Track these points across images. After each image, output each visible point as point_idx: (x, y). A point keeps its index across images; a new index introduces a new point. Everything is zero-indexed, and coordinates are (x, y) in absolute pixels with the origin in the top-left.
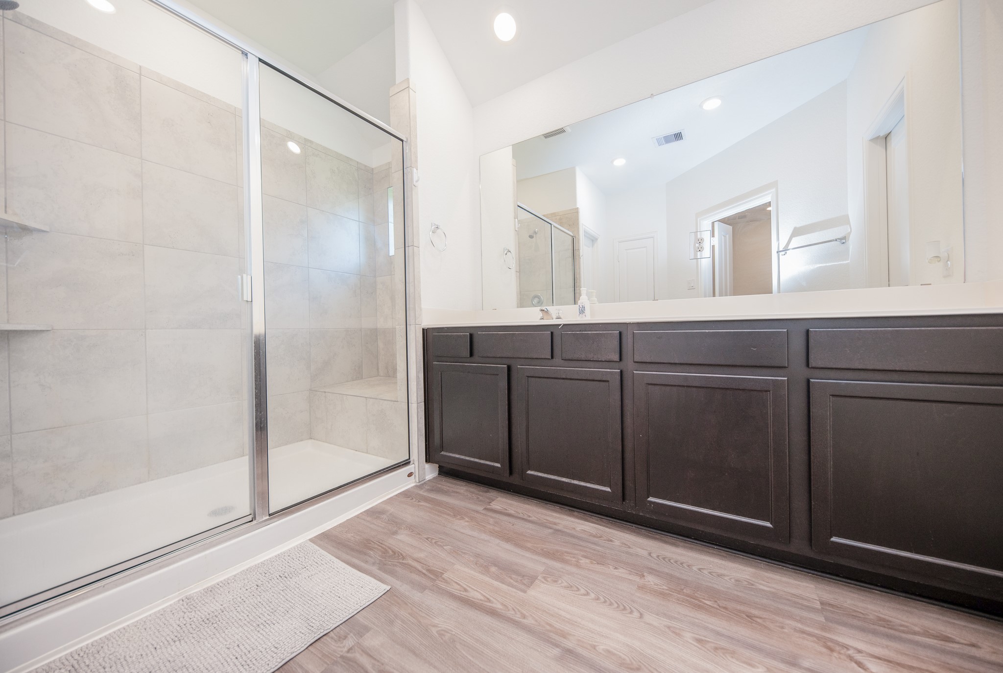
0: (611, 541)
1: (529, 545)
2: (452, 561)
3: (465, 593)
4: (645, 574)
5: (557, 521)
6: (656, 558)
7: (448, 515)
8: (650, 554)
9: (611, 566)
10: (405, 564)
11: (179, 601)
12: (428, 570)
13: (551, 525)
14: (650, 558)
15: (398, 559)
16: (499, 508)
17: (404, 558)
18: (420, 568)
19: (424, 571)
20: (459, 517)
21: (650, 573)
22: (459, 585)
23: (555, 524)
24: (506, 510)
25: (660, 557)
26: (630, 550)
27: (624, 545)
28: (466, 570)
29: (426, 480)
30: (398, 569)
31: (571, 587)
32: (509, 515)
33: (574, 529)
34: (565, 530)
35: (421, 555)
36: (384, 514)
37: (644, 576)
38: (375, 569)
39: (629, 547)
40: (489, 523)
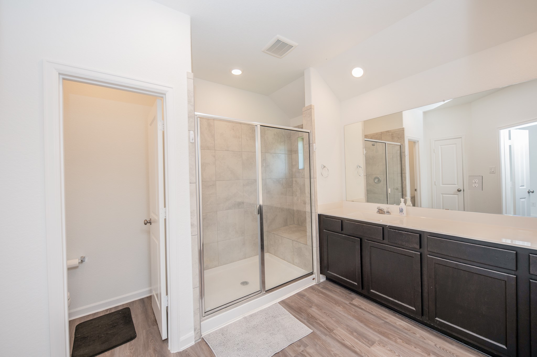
0: (415, 334)
1: (372, 326)
2: (337, 326)
3: (343, 341)
4: (431, 354)
5: (387, 317)
6: (439, 348)
7: (333, 303)
8: (436, 345)
9: (413, 346)
10: (317, 322)
11: (243, 318)
12: (327, 327)
13: (383, 319)
14: (435, 347)
15: (314, 320)
16: (357, 304)
17: (316, 320)
18: (323, 326)
19: (325, 328)
20: (338, 305)
21: (434, 354)
22: (340, 337)
23: (385, 318)
24: (360, 306)
25: (441, 348)
26: (424, 341)
27: (422, 337)
28: (343, 331)
29: (320, 282)
30: (315, 324)
31: (392, 351)
32: (362, 309)
33: (395, 323)
34: (391, 323)
35: (323, 320)
36: (305, 296)
37: (430, 355)
38: (305, 321)
39: (425, 339)
40: (352, 311)
